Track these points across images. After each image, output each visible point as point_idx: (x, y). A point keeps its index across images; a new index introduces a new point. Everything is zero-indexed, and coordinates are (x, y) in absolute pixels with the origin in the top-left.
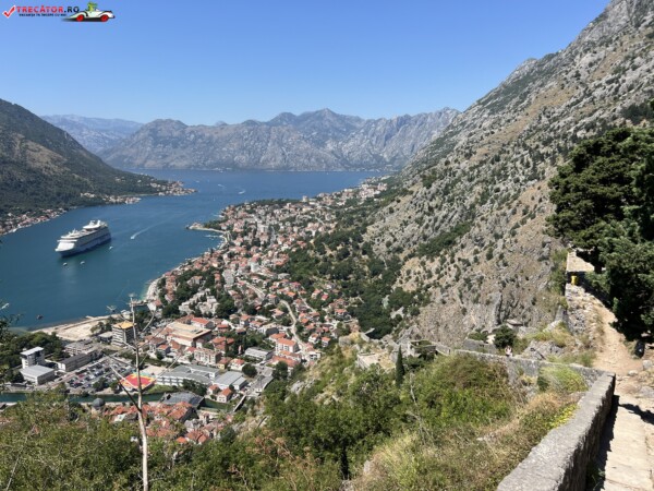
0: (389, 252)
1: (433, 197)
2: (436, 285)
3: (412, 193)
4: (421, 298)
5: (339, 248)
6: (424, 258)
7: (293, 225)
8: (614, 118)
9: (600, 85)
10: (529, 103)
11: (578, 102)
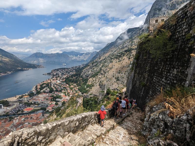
0: (86, 77)
1: (94, 66)
2: (95, 83)
3: (90, 66)
4: (92, 85)
5: (76, 77)
6: (92, 78)
7: (67, 73)
8: (123, 52)
9: (121, 47)
10: (109, 50)
11: (117, 49)
